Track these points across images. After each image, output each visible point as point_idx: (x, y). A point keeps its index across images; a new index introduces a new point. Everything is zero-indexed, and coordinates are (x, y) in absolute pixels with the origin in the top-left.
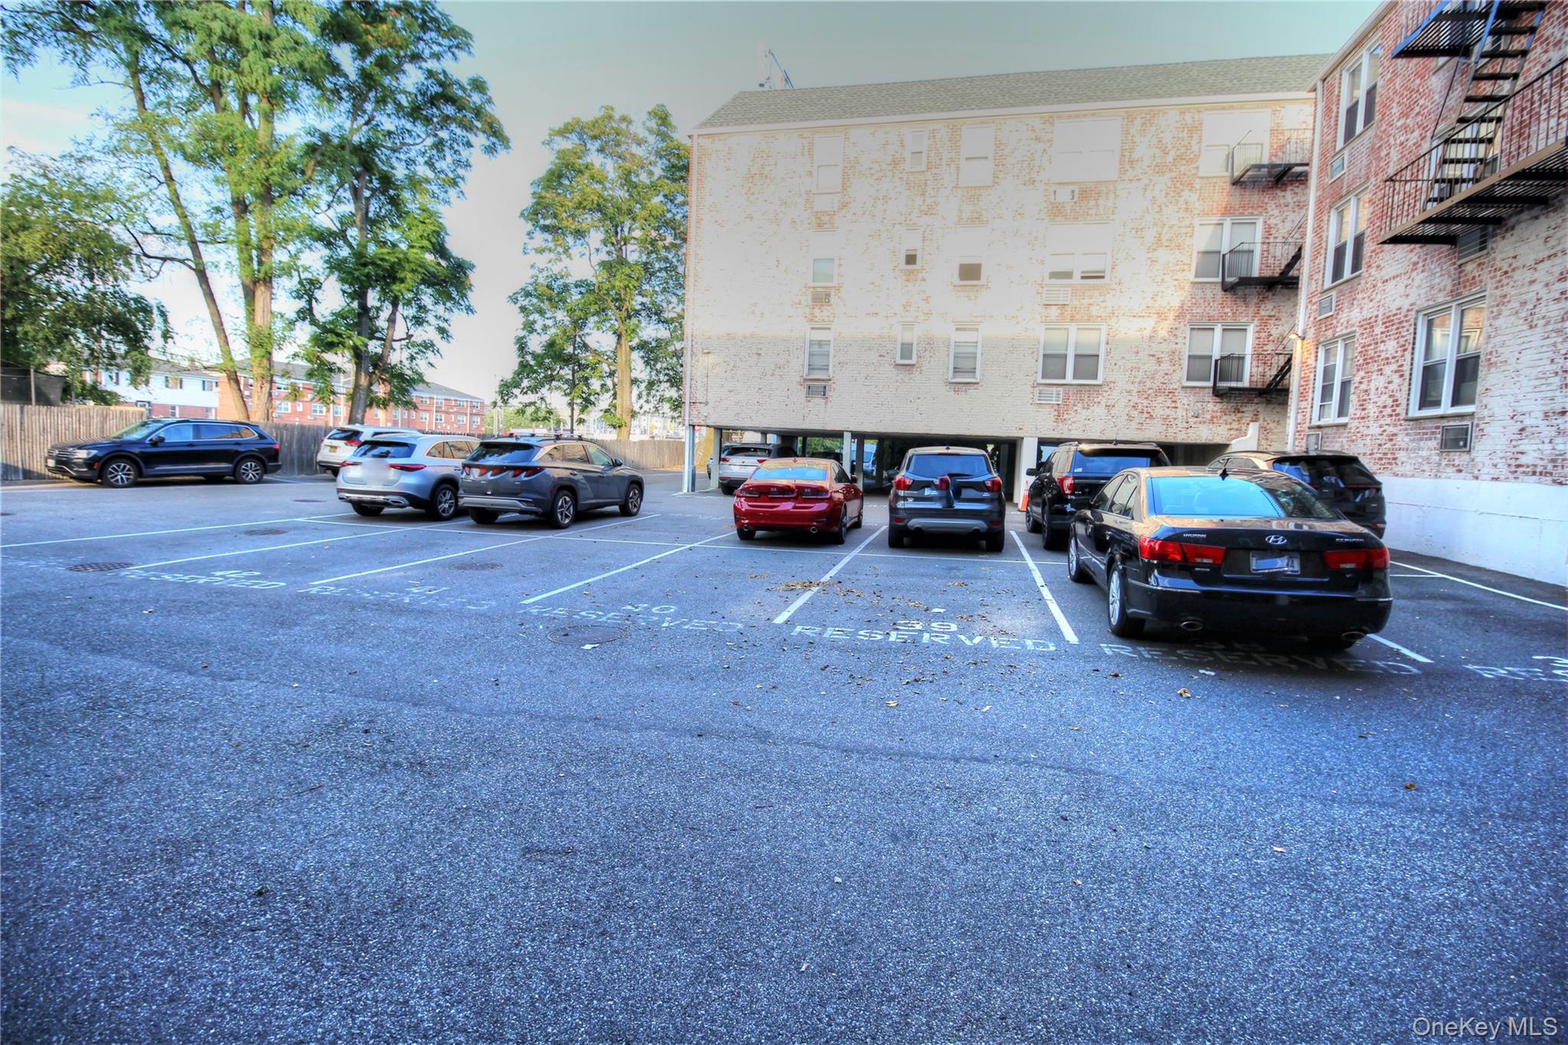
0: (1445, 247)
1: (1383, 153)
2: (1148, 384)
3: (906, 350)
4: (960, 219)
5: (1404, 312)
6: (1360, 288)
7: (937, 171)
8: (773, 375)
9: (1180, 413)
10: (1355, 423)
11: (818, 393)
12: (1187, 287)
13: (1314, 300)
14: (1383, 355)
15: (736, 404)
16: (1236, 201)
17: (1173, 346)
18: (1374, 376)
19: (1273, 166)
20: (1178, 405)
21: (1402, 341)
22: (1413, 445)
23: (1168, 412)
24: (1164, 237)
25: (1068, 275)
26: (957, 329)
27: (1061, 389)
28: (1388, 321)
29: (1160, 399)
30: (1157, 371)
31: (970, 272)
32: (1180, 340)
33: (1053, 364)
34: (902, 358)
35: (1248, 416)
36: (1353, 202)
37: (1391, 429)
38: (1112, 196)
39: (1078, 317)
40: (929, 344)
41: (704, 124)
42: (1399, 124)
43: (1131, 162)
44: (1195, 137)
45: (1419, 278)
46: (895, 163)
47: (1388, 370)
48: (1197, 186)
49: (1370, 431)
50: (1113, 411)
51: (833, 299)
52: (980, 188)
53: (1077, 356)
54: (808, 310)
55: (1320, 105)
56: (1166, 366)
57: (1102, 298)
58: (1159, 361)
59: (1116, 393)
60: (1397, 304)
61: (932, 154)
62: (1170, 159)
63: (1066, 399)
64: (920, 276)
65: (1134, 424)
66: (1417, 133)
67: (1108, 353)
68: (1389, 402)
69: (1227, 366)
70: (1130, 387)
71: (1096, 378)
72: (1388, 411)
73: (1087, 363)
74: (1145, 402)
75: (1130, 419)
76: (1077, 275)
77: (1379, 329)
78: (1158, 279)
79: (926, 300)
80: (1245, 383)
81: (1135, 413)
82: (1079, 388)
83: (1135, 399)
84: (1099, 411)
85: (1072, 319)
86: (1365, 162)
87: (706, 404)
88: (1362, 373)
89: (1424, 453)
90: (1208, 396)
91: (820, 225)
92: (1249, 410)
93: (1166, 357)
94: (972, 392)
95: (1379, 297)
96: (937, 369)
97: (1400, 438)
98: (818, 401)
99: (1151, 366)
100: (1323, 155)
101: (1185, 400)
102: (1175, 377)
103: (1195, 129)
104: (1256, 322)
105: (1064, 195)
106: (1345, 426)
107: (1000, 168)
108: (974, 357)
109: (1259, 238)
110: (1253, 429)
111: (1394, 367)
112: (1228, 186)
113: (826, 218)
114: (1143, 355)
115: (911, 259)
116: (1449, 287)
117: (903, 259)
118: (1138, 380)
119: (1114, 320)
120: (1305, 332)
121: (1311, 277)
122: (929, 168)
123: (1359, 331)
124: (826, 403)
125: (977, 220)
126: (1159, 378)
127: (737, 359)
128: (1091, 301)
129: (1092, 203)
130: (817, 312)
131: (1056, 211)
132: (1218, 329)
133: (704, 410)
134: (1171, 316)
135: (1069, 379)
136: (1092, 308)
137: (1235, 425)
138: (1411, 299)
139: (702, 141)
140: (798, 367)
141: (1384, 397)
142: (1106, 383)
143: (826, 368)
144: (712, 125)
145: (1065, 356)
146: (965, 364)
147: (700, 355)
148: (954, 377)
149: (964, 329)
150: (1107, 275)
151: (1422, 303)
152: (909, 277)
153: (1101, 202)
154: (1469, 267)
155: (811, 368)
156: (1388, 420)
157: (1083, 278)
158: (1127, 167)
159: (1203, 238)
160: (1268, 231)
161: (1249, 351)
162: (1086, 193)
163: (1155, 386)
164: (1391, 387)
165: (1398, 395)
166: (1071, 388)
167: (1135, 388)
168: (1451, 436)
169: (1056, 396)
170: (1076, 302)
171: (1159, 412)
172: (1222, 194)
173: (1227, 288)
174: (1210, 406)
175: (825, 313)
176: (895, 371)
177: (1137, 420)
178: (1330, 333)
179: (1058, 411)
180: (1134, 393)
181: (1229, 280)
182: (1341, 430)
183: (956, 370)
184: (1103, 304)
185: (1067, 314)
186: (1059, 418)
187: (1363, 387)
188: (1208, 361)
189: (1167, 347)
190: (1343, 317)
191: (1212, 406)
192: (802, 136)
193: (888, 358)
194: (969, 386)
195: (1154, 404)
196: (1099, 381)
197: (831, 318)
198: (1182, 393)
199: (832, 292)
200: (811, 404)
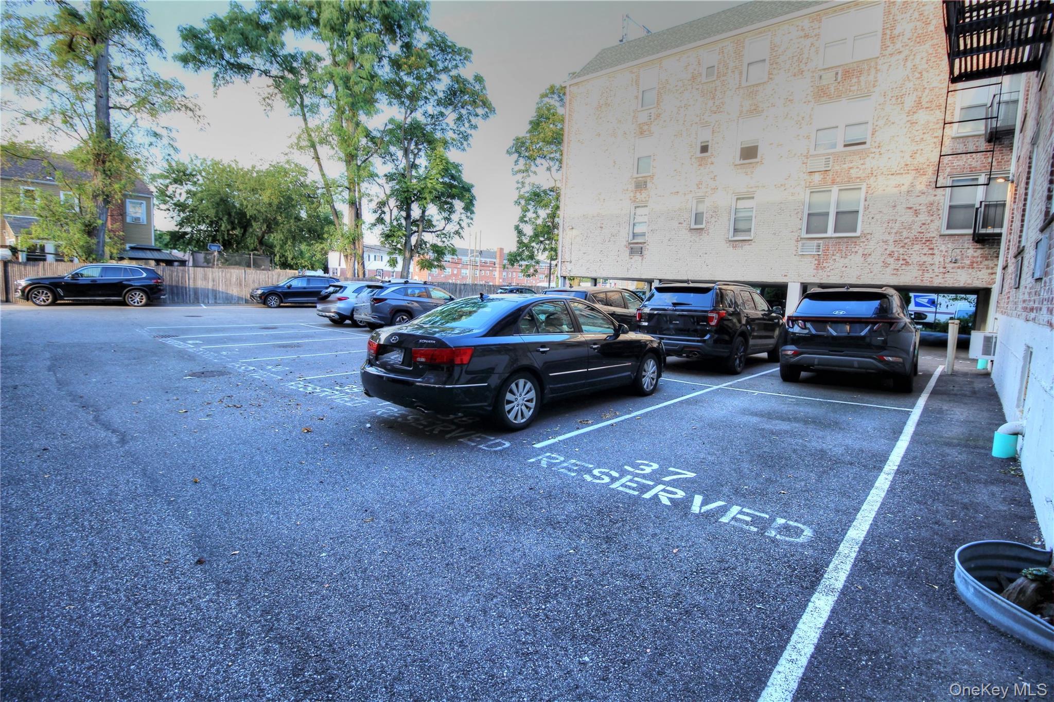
2: (905, 234)
3: (699, 218)
4: (741, 112)
7: (724, 78)
8: (609, 241)
9: (938, 259)
11: (637, 252)
15: (588, 261)
17: (931, 198)
20: (936, 251)
23: (925, 258)
24: (924, 100)
25: (831, 145)
26: (737, 199)
27: (821, 241)
29: (916, 247)
30: (913, 222)
31: (749, 153)
32: (938, 193)
33: (815, 221)
34: (695, 223)
38: (873, 71)
39: (838, 180)
40: (714, 209)
41: (575, 77)
43: (892, 38)
46: (694, 78)
50: (869, 260)
51: (649, 185)
52: (757, 85)
53: (838, 213)
54: (632, 195)
56: (923, 217)
57: (862, 162)
58: (916, 213)
59: (874, 243)
61: (721, 66)
63: (826, 250)
64: (710, 160)
65: (889, 270)
67: (867, 208)
70: (886, 237)
71: (855, 230)
73: (847, 219)
74: (902, 251)
75: (886, 265)
76: (840, 145)
78: (918, 139)
79: (714, 179)
81: (891, 260)
82: (838, 240)
83: (891, 248)
84: (858, 259)
85: (833, 183)
87: (572, 262)
90: (967, 242)
91: (641, 133)
93: (923, 209)
94: (747, 247)
96: (720, 229)
98: (637, 258)
99: (908, 217)
101: (942, 247)
102: (933, 226)
105: (828, 78)
107: (774, 66)
108: (750, 219)
113: (645, 128)
114: (900, 208)
115: (704, 149)
117: (699, 149)
118: (894, 231)
119: (872, 179)
122: (718, 77)
124: (642, 259)
125: (755, 111)
126: (916, 228)
127: (588, 231)
128: (851, 165)
129: (854, 80)
130: (638, 195)
131: (821, 94)
132: (983, 178)
133: (569, 267)
134: (931, 170)
135: (830, 233)
136: (852, 171)
139: (572, 89)
140: (625, 235)
142: (864, 235)
143: (643, 234)
145: (827, 214)
146: (743, 226)
147: (568, 230)
148: (734, 236)
149: (743, 199)
150: (868, 142)
152: (702, 162)
153: (862, 78)
155: (634, 235)
157: (845, 146)
158: (888, 43)
162: (848, 73)
163: (911, 236)
166: (831, 241)
167: (891, 239)
169: (817, 247)
170: (837, 168)
171: (915, 258)
174: (970, 252)
175: (644, 195)
176: (691, 235)
177: (892, 267)
179: (818, 260)
180: (891, 242)
181: (992, 130)
183: (735, 231)
184: (863, 167)
185: (829, 179)
186: (819, 266)
188: (970, 209)
189: (924, 200)
192: (632, 72)
193: (685, 224)
194: (744, 243)
195: (911, 252)
196: (858, 234)
197: (647, 199)
198: (940, 241)
199: (648, 179)
200: (633, 260)
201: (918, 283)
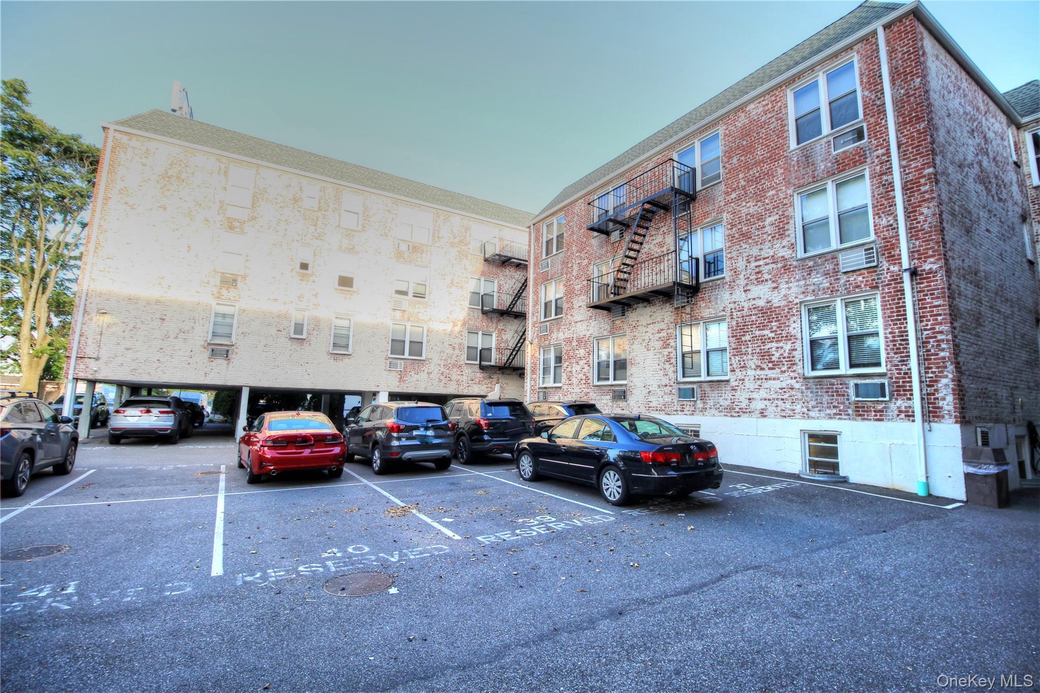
0: (605, 312)
1: (570, 265)
2: (449, 361)
3: (299, 328)
4: (340, 247)
5: (587, 337)
6: (562, 324)
7: (326, 213)
8: (176, 337)
10: (566, 387)
11: (221, 355)
12: (466, 309)
13: (536, 325)
14: (578, 356)
15: (134, 360)
16: (486, 269)
17: (460, 341)
18: (574, 365)
19: (499, 255)
20: (464, 373)
21: (587, 350)
22: (598, 398)
23: (459, 377)
24: (455, 281)
25: (404, 293)
26: (336, 318)
27: (402, 362)
28: (579, 341)
29: (455, 370)
30: (453, 354)
31: (346, 282)
32: (463, 338)
33: (397, 346)
34: (295, 333)
35: (495, 380)
36: (554, 283)
37: (585, 390)
38: (429, 253)
39: (412, 319)
40: (317, 324)
41: (119, 123)
42: (577, 255)
43: (439, 237)
44: (468, 233)
45: (593, 323)
46: (295, 200)
47: (581, 363)
48: (469, 258)
49: (575, 391)
50: (431, 376)
51: (240, 284)
52: (354, 231)
53: (411, 342)
54: (215, 290)
55: (533, 236)
56: (457, 352)
57: (424, 310)
58: (454, 349)
59: (433, 365)
60: (584, 333)
61: (322, 202)
62: (457, 240)
63: (405, 368)
64: (311, 279)
65: (442, 384)
66: (586, 261)
67: (428, 341)
68: (584, 377)
69: (484, 354)
70: (439, 362)
71: (421, 355)
72: (584, 381)
73: (417, 347)
74: (447, 371)
75: (440, 381)
76: (411, 294)
77: (574, 344)
78: (452, 303)
79: (316, 295)
80: (493, 363)
81: (442, 378)
82: (413, 361)
83: (442, 369)
84: (424, 375)
85: (409, 320)
86: (560, 267)
87: (97, 359)
88: (567, 363)
89: (605, 401)
90: (477, 369)
91: (231, 228)
92: (495, 376)
93: (457, 346)
94: (346, 360)
95: (573, 329)
96: (322, 344)
97: (591, 394)
98: (221, 362)
99: (450, 351)
100: (535, 258)
101: (467, 371)
102: (462, 358)
103: (467, 229)
104: (497, 332)
105: (404, 247)
106: (560, 388)
107: (367, 222)
108: (348, 337)
109: (496, 290)
110: (497, 387)
111: (585, 361)
112: (483, 261)
113: (236, 224)
114: (446, 344)
115: (304, 266)
116: (609, 329)
117: (298, 266)
118: (443, 358)
119: (431, 322)
120: (532, 340)
121: (533, 314)
122: (320, 209)
123: (564, 343)
124: (228, 364)
125: (351, 250)
126: (454, 359)
127: (137, 321)
128: (418, 311)
129: (419, 255)
130: (224, 292)
131: (399, 255)
132: (480, 333)
133: (93, 365)
134: (459, 324)
135: (406, 356)
136: (419, 315)
137: (489, 385)
138: (590, 332)
139: (118, 135)
140: (202, 333)
141: (580, 375)
142: (427, 359)
143: (229, 336)
144: (130, 126)
145: (404, 342)
146: (342, 342)
147: (94, 314)
148: (333, 350)
149: (341, 319)
150: (427, 296)
151: (596, 334)
152: (303, 278)
153: (424, 255)
154: (618, 322)
155: (215, 335)
156: (584, 386)
157: (414, 296)
158: (437, 240)
159: (472, 286)
160: (500, 286)
161: (494, 346)
162: (415, 249)
163: (452, 362)
164: (584, 370)
165: (588, 374)
166: (408, 361)
167: (442, 363)
168: (617, 394)
169: (401, 365)
170: (410, 310)
171: (454, 377)
172: (480, 265)
173: (484, 313)
174: (478, 374)
175: (232, 294)
176: (289, 343)
177: (443, 382)
178: (547, 342)
179: (401, 375)
180: (442, 366)
181: (485, 308)
182: (558, 390)
183: (335, 345)
184: (425, 313)
185: (406, 316)
186: (401, 379)
187: (569, 369)
188: (475, 350)
189: (457, 341)
190: (554, 335)
191: (479, 375)
192: (218, 160)
193: (284, 332)
194: (344, 357)
195: (452, 372)
196: (423, 358)
197: (237, 298)
198: (465, 367)
199: (239, 279)
200: (213, 364)
201: (456, 393)
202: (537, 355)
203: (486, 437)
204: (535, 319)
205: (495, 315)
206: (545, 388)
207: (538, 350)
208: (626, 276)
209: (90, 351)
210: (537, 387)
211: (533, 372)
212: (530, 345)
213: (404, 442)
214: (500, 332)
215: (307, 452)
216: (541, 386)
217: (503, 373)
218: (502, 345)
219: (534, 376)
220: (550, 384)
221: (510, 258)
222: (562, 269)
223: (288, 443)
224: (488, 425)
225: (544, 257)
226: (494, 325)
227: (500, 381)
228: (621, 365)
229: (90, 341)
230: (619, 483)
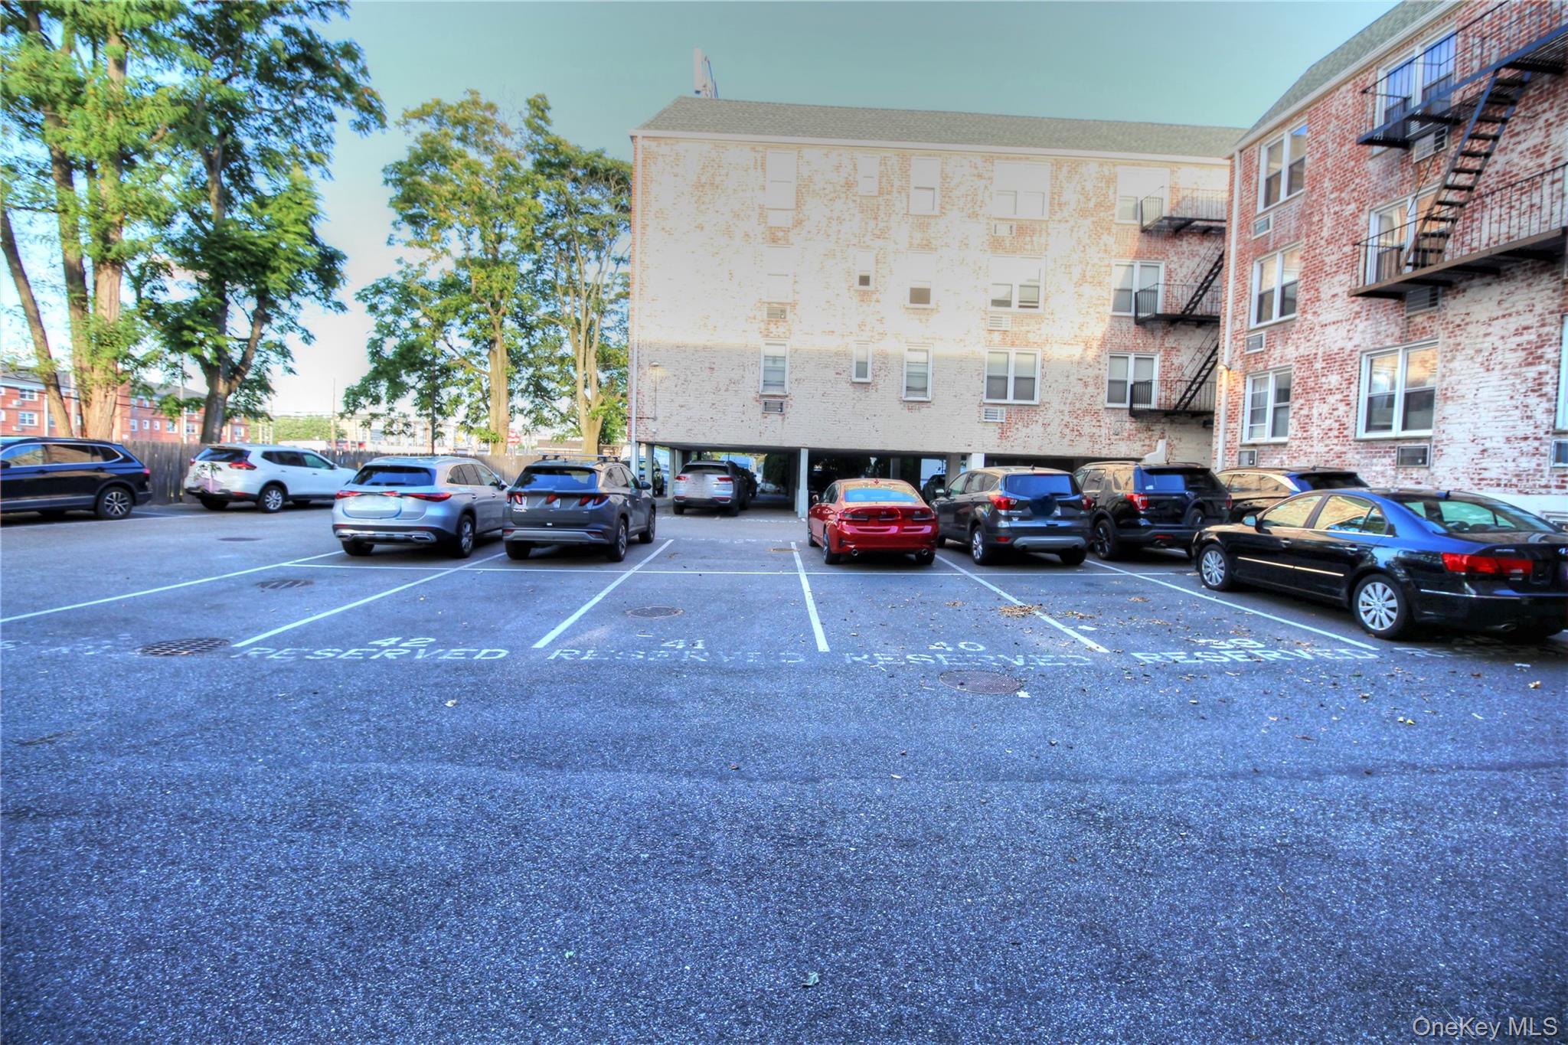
0: (1391, 302)
1: (1316, 219)
2: (1077, 405)
3: (862, 369)
4: (911, 245)
5: (1347, 352)
6: (1294, 330)
7: (888, 197)
8: (727, 390)
9: (1104, 431)
10: (1297, 442)
11: (775, 409)
12: (1108, 319)
13: (1239, 337)
14: (1325, 387)
15: (688, 419)
16: (1144, 246)
17: (1097, 372)
18: (1316, 403)
19: (1171, 219)
20: (1102, 424)
21: (1346, 376)
22: (1364, 462)
23: (1094, 430)
24: (1088, 274)
25: (1006, 303)
26: (909, 350)
27: (1004, 408)
28: (1329, 359)
29: (1087, 419)
30: (1084, 393)
31: (920, 296)
32: (1102, 366)
33: (996, 385)
34: (857, 376)
35: (1157, 433)
36: (1279, 257)
37: (1338, 448)
38: (1044, 234)
39: (1017, 342)
40: (884, 359)
41: (647, 126)
42: (1333, 196)
43: (1060, 205)
44: (1112, 188)
45: (1361, 325)
46: (849, 185)
47: (1331, 399)
48: (1114, 231)
49: (1315, 450)
50: (1049, 429)
51: (789, 316)
52: (929, 217)
53: (1017, 379)
54: (763, 326)
55: (1238, 172)
56: (1091, 390)
57: (1038, 326)
58: (1086, 385)
59: (1051, 412)
60: (1340, 344)
61: (884, 180)
62: (1091, 204)
63: (1009, 418)
64: (875, 297)
65: (1066, 441)
66: (1353, 206)
67: (1044, 376)
68: (1336, 425)
69: (1140, 391)
70: (1062, 407)
71: (1033, 398)
72: (1336, 433)
73: (1025, 386)
74: (1075, 421)
75: (1063, 436)
76: (1015, 303)
77: (1318, 365)
78: (1084, 311)
79: (881, 321)
80: (1154, 405)
81: (1067, 431)
82: (1020, 408)
83: (1067, 419)
84: (1037, 429)
85: (1013, 345)
86: (1294, 224)
87: (655, 419)
88: (1302, 401)
89: (1379, 468)
90: (1126, 415)
91: (774, 240)
92: (1158, 428)
93: (1091, 381)
94: (925, 410)
95: (1317, 338)
96: (892, 387)
97: (1349, 455)
98: (774, 417)
99: (1079, 389)
100: (1243, 214)
101: (1108, 419)
102: (1099, 399)
103: (1111, 180)
104: (1162, 353)
105: (1003, 230)
106: (1284, 445)
107: (947, 200)
108: (926, 376)
109: (1162, 280)
110: (1161, 445)
111: (1339, 397)
112: (1138, 233)
113: (780, 234)
114: (1072, 378)
115: (864, 280)
116: (1397, 333)
117: (857, 280)
118: (1068, 401)
119: (1048, 346)
120: (1230, 363)
121: (1234, 317)
122: (881, 193)
123: (1295, 366)
124: (783, 420)
125: (926, 246)
126: (1086, 400)
127: (688, 372)
128: (1028, 329)
129: (1028, 239)
130: (772, 327)
131: (996, 244)
132: (1132, 358)
133: (652, 426)
134: (1095, 344)
135: (1010, 400)
136: (1029, 335)
137: (1147, 442)
138: (1355, 342)
139: (646, 143)
140: (753, 382)
141: (1328, 422)
142: (1042, 404)
143: (782, 384)
144: (657, 128)
145: (1006, 379)
146: (917, 383)
147: (647, 368)
148: (907, 396)
149: (915, 350)
150: (1041, 304)
151: (1367, 344)
152: (864, 297)
153: (1035, 238)
154: (1419, 319)
155: (766, 384)
156: (1335, 441)
157: (1020, 307)
158: (1057, 208)
159: (1117, 279)
160: (1169, 273)
161: (1156, 377)
162: (1023, 230)
163: (1083, 407)
164: (1336, 413)
165: (1345, 420)
166: (1013, 408)
167: (1067, 408)
168: (1407, 454)
169: (1001, 415)
170: (1015, 329)
171: (1086, 430)
172: (1133, 240)
173: (1139, 322)
174: (1127, 425)
175: (781, 329)
176: (851, 389)
177: (1068, 438)
178: (1261, 366)
179: (1002, 429)
180: (1066, 413)
181: (1141, 315)
182: (1280, 448)
183: (908, 388)
184: (1038, 332)
185: (1009, 340)
186: (1002, 435)
187: (1304, 412)
188: (1122, 386)
189: (1092, 372)
190: (1277, 353)
191: (1129, 425)
192: (753, 149)
193: (844, 376)
194: (921, 405)
195: (1083, 423)
196: (1036, 401)
197: (788, 334)
198: (1105, 414)
199: (788, 308)
200: (768, 420)
201: (1089, 454)
202: (1240, 388)
203: (1143, 522)
204: (1238, 325)
205: (1159, 325)
206: (1254, 445)
207: (1241, 379)
208: (1443, 226)
209: (648, 411)
210: (1238, 443)
211: (1231, 417)
212: (1225, 373)
213: (1016, 523)
214: (1168, 353)
215: (894, 530)
216: (1246, 441)
217: (1172, 422)
218: (1172, 375)
219: (1232, 425)
220: (1264, 435)
221: (1192, 220)
222: (1299, 228)
223: (870, 517)
224: (1147, 504)
225: (1261, 208)
226: (1158, 342)
227: (1167, 435)
228: (1420, 402)
229: (646, 399)
230: (1394, 603)
